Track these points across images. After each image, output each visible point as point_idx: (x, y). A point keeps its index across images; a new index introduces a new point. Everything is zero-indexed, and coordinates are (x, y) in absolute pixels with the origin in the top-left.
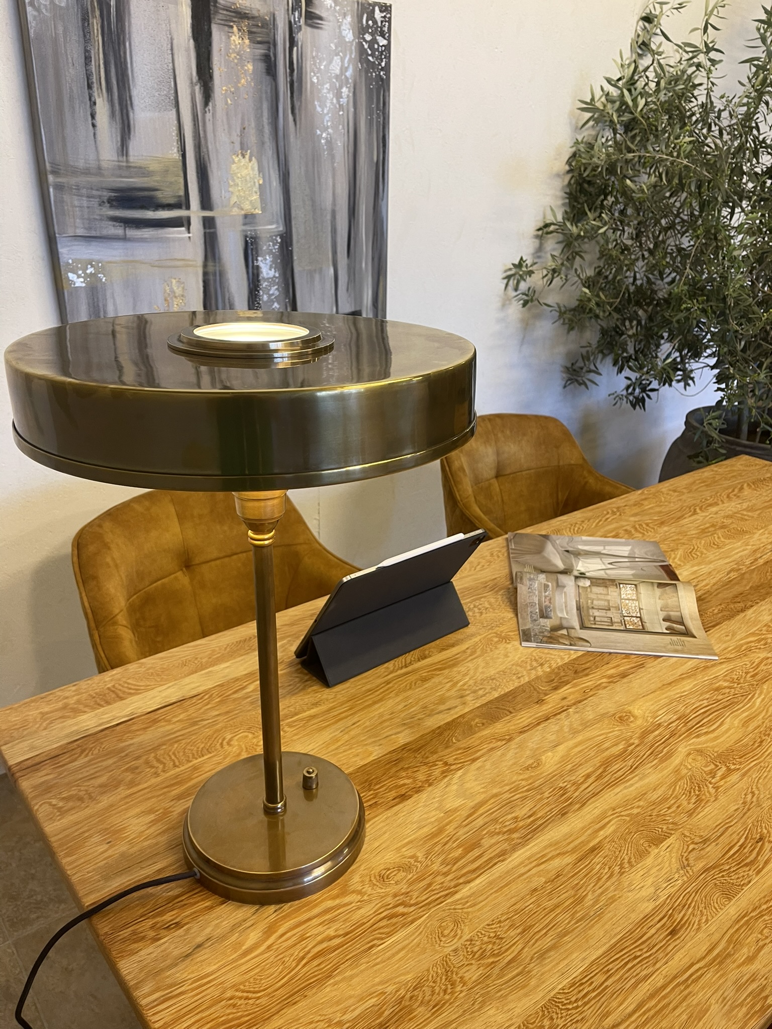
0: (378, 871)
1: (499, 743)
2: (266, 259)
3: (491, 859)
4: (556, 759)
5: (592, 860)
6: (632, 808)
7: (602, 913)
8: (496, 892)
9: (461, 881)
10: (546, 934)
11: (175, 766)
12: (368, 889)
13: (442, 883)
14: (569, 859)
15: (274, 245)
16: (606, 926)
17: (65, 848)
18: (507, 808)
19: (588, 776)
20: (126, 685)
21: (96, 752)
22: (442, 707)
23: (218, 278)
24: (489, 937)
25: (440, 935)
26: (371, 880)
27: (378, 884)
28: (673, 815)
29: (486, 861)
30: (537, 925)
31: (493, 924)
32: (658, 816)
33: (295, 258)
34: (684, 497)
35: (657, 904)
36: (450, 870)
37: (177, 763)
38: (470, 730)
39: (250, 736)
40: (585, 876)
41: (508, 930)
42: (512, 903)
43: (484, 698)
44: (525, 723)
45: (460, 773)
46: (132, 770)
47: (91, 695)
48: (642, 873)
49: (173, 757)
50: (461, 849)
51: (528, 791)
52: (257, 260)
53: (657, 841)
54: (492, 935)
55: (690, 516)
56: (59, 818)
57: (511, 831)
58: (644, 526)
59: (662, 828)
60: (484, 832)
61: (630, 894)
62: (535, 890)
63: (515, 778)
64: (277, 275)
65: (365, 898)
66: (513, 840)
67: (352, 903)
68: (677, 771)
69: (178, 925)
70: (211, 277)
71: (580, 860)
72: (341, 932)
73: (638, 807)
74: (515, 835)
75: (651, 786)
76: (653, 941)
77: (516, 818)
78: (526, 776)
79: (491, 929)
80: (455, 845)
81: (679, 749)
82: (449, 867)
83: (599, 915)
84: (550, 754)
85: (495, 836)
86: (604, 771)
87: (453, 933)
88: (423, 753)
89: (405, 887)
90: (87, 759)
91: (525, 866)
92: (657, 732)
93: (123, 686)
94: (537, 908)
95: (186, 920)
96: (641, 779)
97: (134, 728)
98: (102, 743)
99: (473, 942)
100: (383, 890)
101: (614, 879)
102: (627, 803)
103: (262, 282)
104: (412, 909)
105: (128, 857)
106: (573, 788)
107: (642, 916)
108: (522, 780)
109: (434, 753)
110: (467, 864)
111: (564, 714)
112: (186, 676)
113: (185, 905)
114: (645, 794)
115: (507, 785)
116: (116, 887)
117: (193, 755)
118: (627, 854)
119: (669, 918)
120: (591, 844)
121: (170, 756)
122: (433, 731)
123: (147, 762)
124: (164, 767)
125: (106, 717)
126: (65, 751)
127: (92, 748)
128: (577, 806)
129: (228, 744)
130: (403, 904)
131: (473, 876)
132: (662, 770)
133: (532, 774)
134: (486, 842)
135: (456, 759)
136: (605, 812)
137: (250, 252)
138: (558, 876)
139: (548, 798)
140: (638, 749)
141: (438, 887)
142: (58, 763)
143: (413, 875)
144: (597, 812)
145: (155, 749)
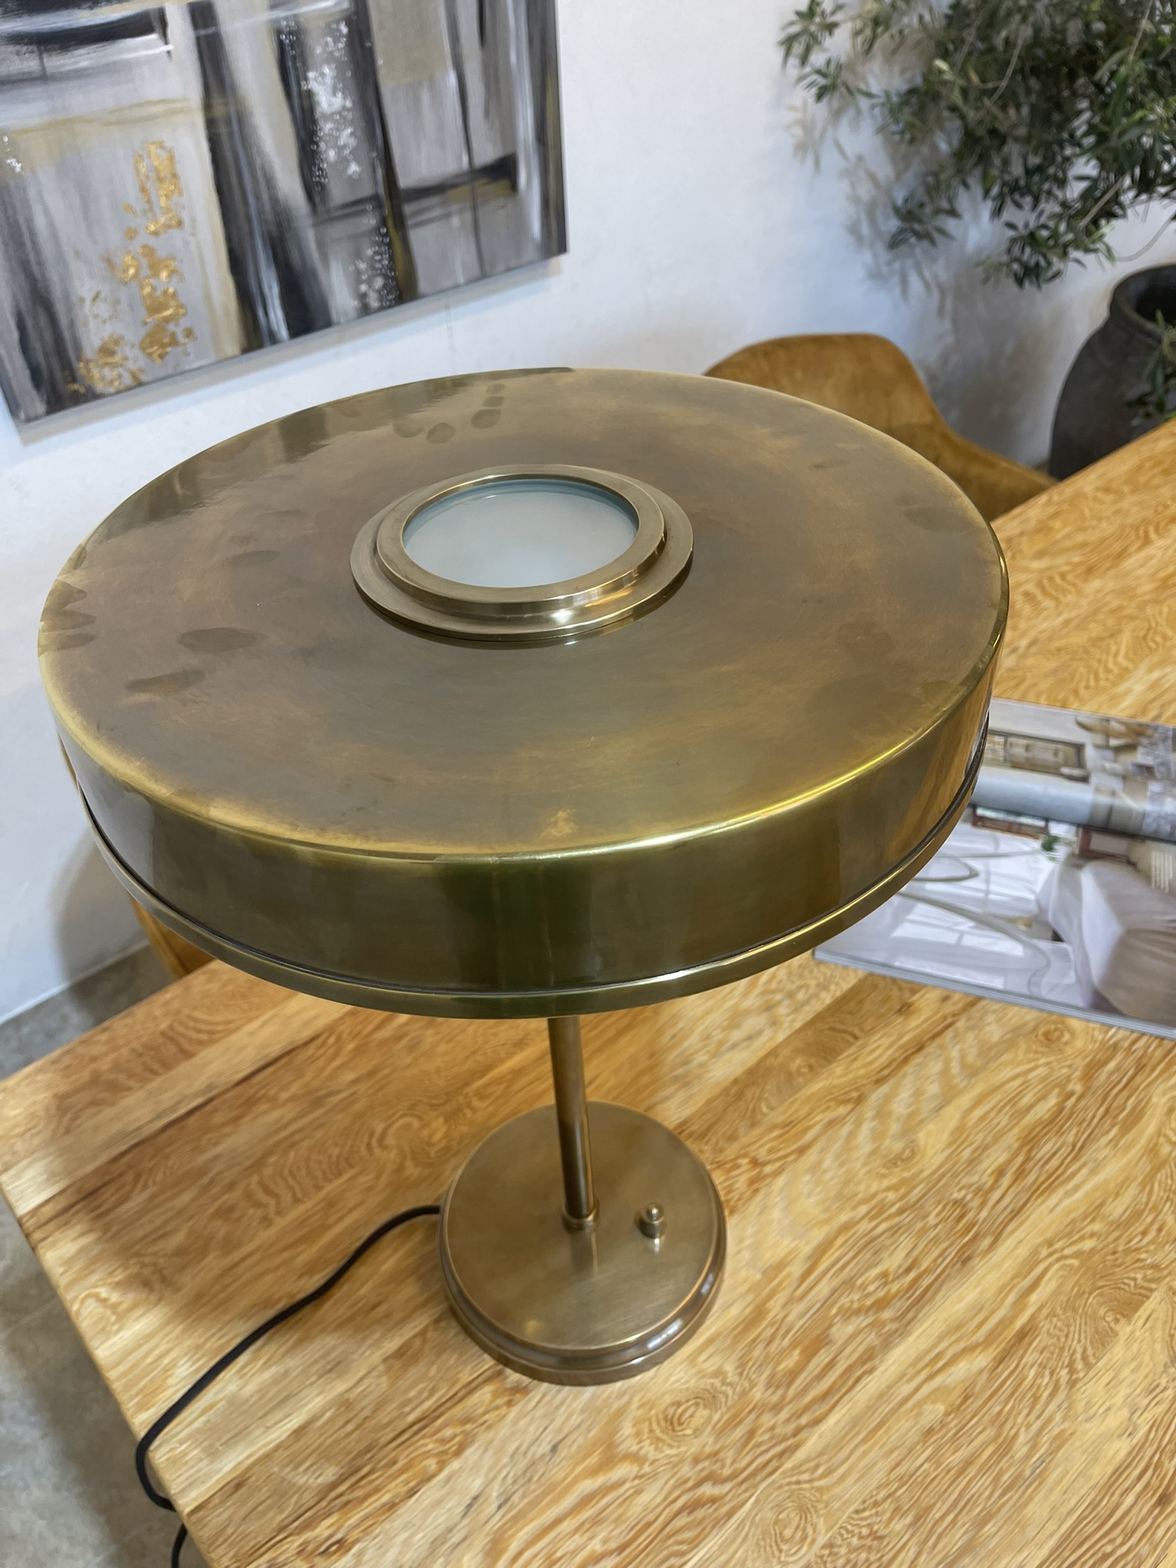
0: (662, 1408)
1: (842, 1110)
2: (323, 75)
3: (850, 1369)
4: (945, 1137)
5: (1022, 1357)
6: (1082, 1239)
7: (1045, 1469)
8: (864, 1441)
9: (804, 1420)
10: (954, 1522)
11: (297, 1201)
12: (648, 1449)
13: (772, 1428)
14: (982, 1360)
15: (336, 41)
16: (1053, 1497)
17: (134, 1391)
18: (867, 1255)
19: (1000, 1173)
20: (191, 1024)
21: (159, 1177)
22: (736, 1035)
23: (235, 127)
24: (861, 1537)
25: (779, 1540)
26: (651, 1431)
27: (664, 1437)
28: (1152, 1247)
29: (842, 1375)
30: (938, 1505)
31: (864, 1510)
32: (1127, 1252)
33: (380, 62)
34: (1125, 504)
35: (1135, 1441)
36: (783, 1397)
37: (299, 1195)
38: (790, 1083)
39: (416, 1123)
40: (1012, 1394)
41: (891, 1519)
42: (893, 1463)
43: (807, 1008)
44: (883, 1060)
45: (780, 1181)
46: (225, 1213)
47: (133, 1050)
48: (1105, 1380)
49: (290, 1180)
50: (797, 1352)
51: (900, 1212)
52: (306, 79)
53: (1127, 1307)
54: (865, 1531)
55: (1140, 549)
56: (115, 1327)
57: (880, 1305)
58: (1058, 580)
59: (1135, 1279)
60: (834, 1311)
61: (1089, 1425)
62: (930, 1432)
63: (874, 1187)
64: (349, 104)
65: (647, 1468)
66: (884, 1324)
67: (624, 1482)
68: (1152, 1150)
69: (342, 1546)
70: (223, 130)
71: (1001, 1360)
72: (613, 1545)
73: (1092, 1235)
74: (887, 1314)
75: (1112, 1185)
76: (1132, 1519)
77: (884, 1275)
78: (894, 1180)
79: (863, 1519)
80: (786, 1342)
81: (1154, 1100)
82: (780, 1392)
83: (1040, 1476)
84: (931, 1126)
85: (853, 1318)
86: (1028, 1159)
87: (799, 1534)
88: (713, 1140)
89: (711, 1440)
90: (146, 1195)
91: (909, 1381)
92: (1112, 1065)
93: (187, 1027)
94: (935, 1470)
95: (355, 1535)
96: (1093, 1172)
97: (218, 1118)
98: (167, 1157)
99: (835, 1550)
100: (674, 1451)
101: (1061, 1395)
102: (1071, 1230)
103: (321, 123)
104: (727, 1487)
105: (243, 1404)
106: (976, 1203)
107: (1110, 1470)
108: (888, 1189)
109: (732, 1138)
111: (949, 1034)
113: (348, 1502)
114: (1101, 1205)
115: (863, 1202)
116: (229, 1473)
117: (324, 1173)
118: (1079, 1341)
119: (1155, 1471)
120: (1019, 1323)
121: (284, 1179)
122: (726, 1091)
123: (248, 1195)
124: (278, 1203)
125: (167, 1099)
126: (107, 1178)
127: (151, 1169)
128: (986, 1242)
129: (381, 1142)
130: (711, 1478)
131: (825, 1408)
132: (1127, 1149)
133: (905, 1175)
134: (841, 1332)
135: (771, 1151)
136: (1035, 1252)
137: (290, 64)
138: (966, 1399)
139: (936, 1226)
140: (1082, 1104)
141: (766, 1437)
142: (99, 1206)
143: (722, 1415)
144: (1023, 1252)
145: (259, 1164)
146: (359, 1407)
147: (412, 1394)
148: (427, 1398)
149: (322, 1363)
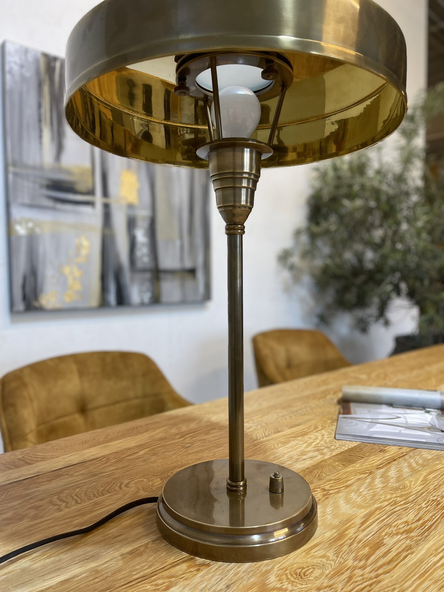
0: (293, 570)
1: (364, 476)
2: (140, 231)
3: (400, 553)
4: (419, 482)
8: (419, 578)
11: (77, 503)
12: (287, 586)
20: (34, 456)
22: (304, 457)
26: (288, 578)
27: (296, 581)
29: (396, 555)
36: (365, 564)
37: (79, 501)
38: (335, 469)
43: (337, 451)
44: (378, 463)
45: (340, 495)
49: (75, 497)
50: (368, 548)
51: (405, 504)
52: (133, 231)
57: (408, 531)
60: (383, 534)
63: (389, 497)
66: (413, 538)
74: (412, 534)
77: (406, 522)
78: (399, 495)
80: (360, 545)
82: (362, 562)
84: (410, 480)
85: (395, 536)
89: (326, 581)
93: (31, 457)
97: (40, 480)
98: (9, 491)
100: (304, 586)
103: (136, 244)
108: (396, 497)
110: (379, 558)
111: (407, 457)
112: (86, 449)
115: (385, 501)
117: (94, 495)
122: (304, 470)
124: (67, 504)
129: (127, 486)
131: (390, 567)
133: (404, 493)
135: (331, 487)
137: (131, 225)
139: (426, 507)
141: (360, 578)
143: (330, 572)
145: (59, 493)
146: (103, 573)
147: (137, 567)
148: (147, 569)
149: (83, 556)
